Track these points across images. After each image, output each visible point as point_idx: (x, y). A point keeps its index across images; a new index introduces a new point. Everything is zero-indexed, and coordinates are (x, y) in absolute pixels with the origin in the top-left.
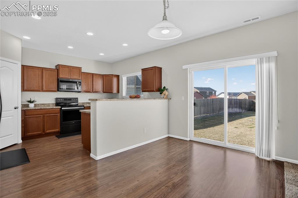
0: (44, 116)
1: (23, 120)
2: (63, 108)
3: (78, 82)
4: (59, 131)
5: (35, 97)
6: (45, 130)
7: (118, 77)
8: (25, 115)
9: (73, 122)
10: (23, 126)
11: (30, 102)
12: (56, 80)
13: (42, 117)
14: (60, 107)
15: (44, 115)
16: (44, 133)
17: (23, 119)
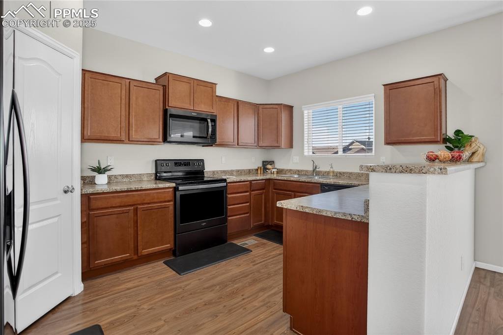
0: (136, 210)
1: (85, 222)
2: (181, 188)
3: (209, 121)
4: (170, 249)
5: (109, 157)
6: (140, 248)
7: (290, 108)
8: (90, 209)
9: (203, 222)
10: (85, 240)
11: (99, 170)
12: (161, 113)
13: (131, 214)
14: (174, 185)
15: (136, 206)
16: (135, 257)
17: (85, 220)
